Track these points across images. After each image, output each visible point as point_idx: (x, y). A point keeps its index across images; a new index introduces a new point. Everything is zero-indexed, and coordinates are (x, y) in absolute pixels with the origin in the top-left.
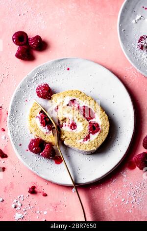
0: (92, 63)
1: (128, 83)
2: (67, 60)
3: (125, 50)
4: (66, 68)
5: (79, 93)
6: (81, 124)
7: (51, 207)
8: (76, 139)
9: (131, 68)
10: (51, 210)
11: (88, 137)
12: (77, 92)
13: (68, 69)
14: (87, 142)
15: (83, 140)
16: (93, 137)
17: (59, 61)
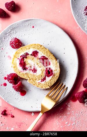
0: (51, 24)
1: (75, 39)
2: (33, 20)
3: (74, 15)
4: (32, 26)
5: (40, 46)
6: (40, 69)
7: (17, 125)
8: (36, 79)
9: (78, 28)
10: (16, 127)
11: (44, 79)
12: (38, 45)
13: (33, 27)
14: (43, 83)
15: (41, 80)
16: (48, 79)
17: (27, 21)
